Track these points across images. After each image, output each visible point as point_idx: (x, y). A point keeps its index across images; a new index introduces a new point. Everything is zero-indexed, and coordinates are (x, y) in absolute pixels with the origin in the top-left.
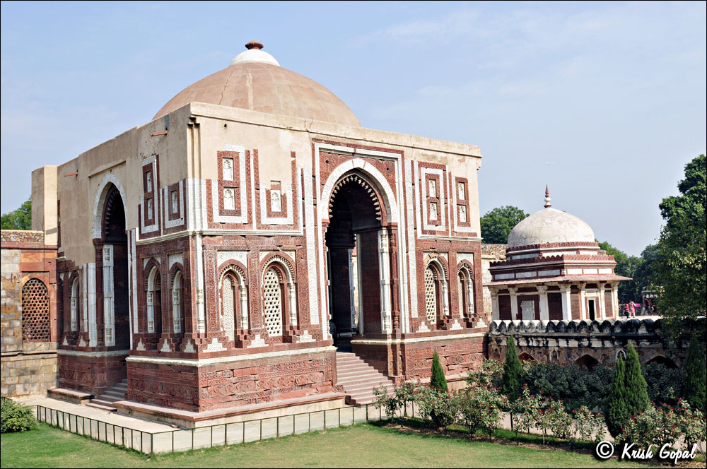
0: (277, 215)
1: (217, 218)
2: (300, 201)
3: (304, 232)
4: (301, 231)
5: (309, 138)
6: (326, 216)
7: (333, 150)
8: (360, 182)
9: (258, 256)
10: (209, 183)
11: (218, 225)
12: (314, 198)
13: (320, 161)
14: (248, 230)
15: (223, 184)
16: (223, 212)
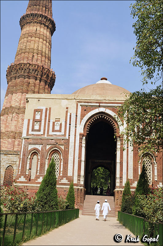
0: (57, 131)
1: (30, 132)
2: (68, 125)
3: (69, 138)
4: (67, 137)
5: (76, 101)
6: (82, 132)
7: (88, 105)
8: (105, 118)
9: (46, 147)
10: (29, 120)
11: (30, 135)
12: (76, 124)
13: (81, 110)
14: (42, 137)
15: (35, 121)
16: (33, 130)
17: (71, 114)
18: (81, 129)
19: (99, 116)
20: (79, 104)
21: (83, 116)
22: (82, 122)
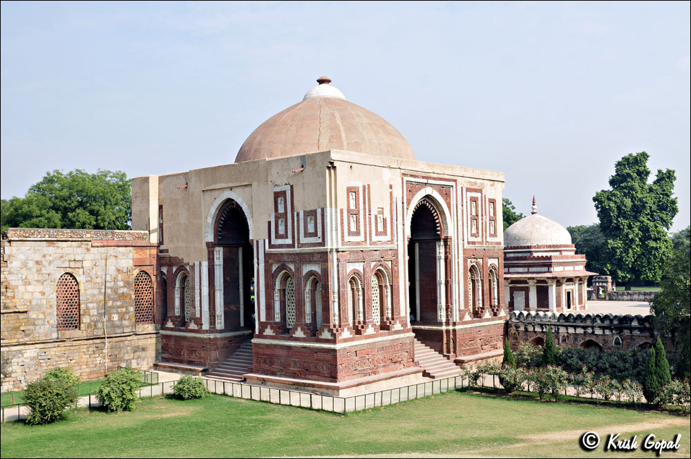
1: (346, 238)
2: (394, 222)
3: (397, 246)
5: (402, 173)
6: (409, 233)
8: (427, 204)
10: (342, 211)
12: (403, 220)
13: (407, 191)
14: (364, 247)
15: (350, 212)
16: (349, 233)
17: (396, 199)
20: (405, 179)
21: (408, 202)
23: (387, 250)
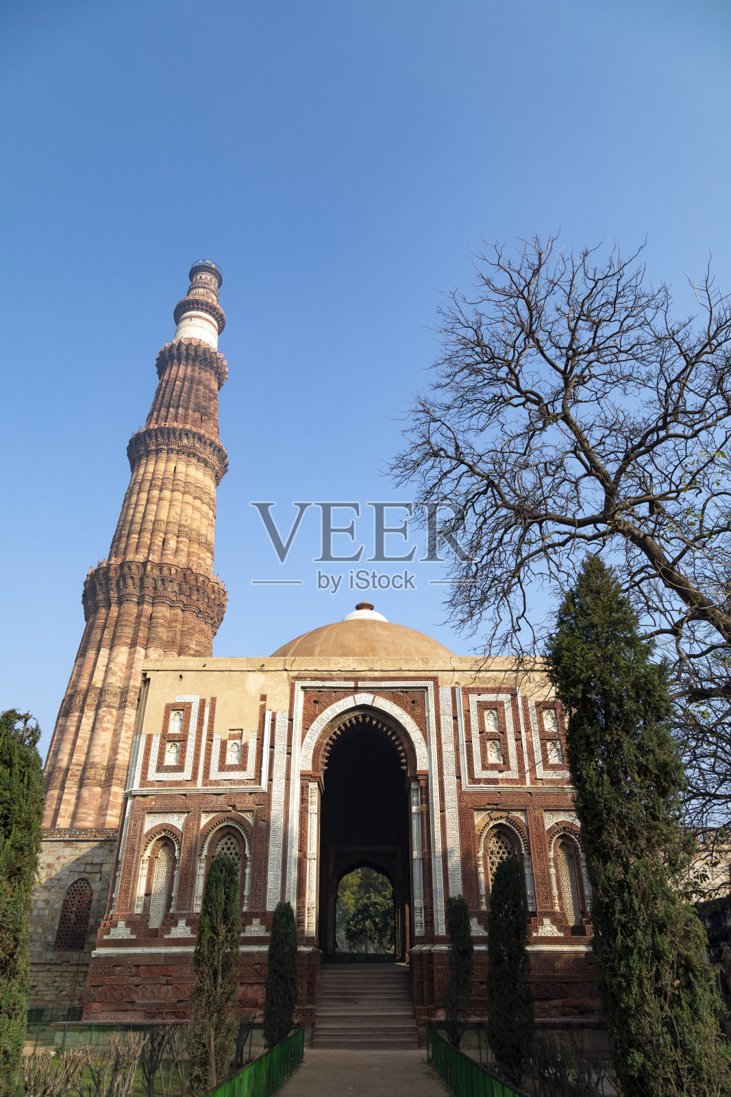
0: (232, 768)
1: (153, 775)
2: (266, 749)
3: (270, 787)
4: (264, 786)
5: (288, 676)
6: (308, 767)
7: (324, 687)
8: (374, 722)
9: (199, 819)
10: (149, 738)
11: (152, 784)
12: (289, 745)
13: (305, 702)
14: (189, 789)
15: (166, 738)
16: (161, 768)
17: (274, 715)
18: (303, 759)
19: (356, 718)
20: (298, 684)
21: (309, 719)
22: (307, 739)
23: (244, 794)
